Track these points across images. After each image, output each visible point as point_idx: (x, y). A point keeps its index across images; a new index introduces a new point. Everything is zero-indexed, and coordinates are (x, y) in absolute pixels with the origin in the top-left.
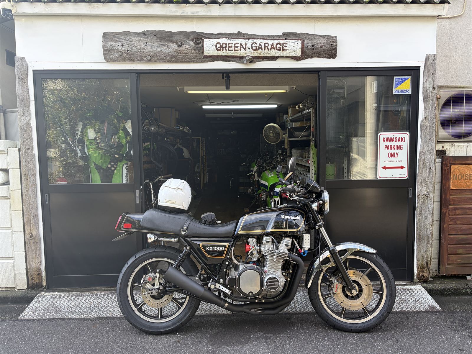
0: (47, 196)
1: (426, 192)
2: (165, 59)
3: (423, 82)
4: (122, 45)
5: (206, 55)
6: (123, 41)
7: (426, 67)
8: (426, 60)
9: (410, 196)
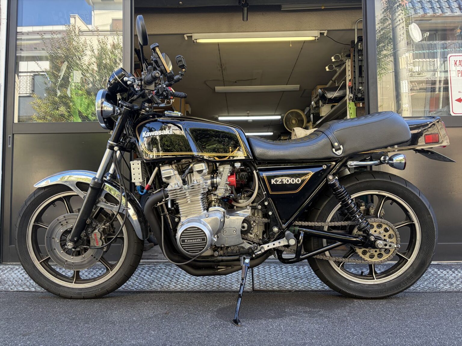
0: (10, 137)
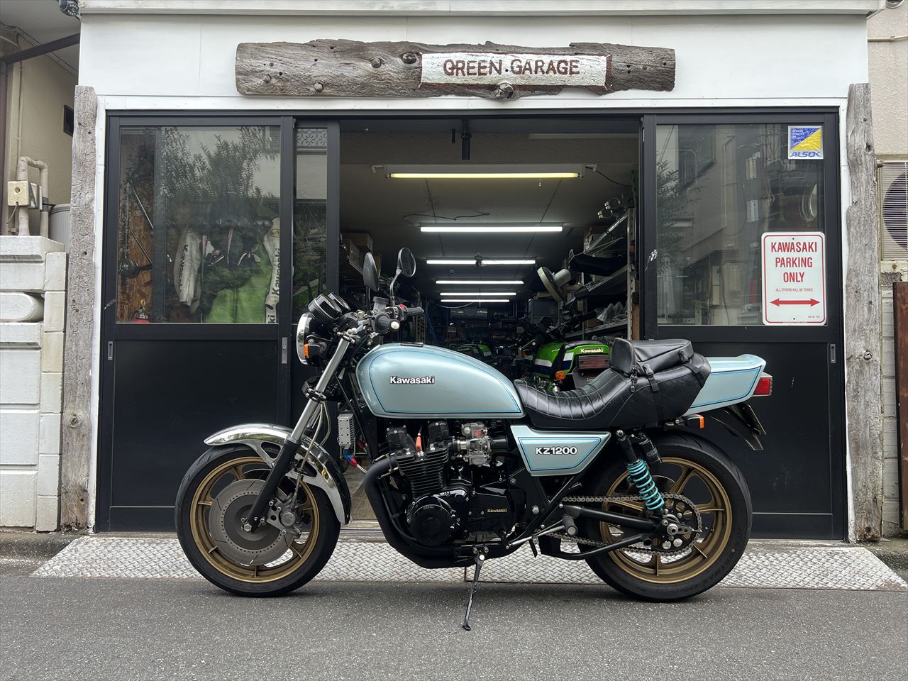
1: (864, 352)
2: (348, 91)
3: (847, 137)
4: (272, 65)
5: (426, 83)
6: (273, 56)
7: (852, 107)
8: (850, 95)
9: (833, 361)
